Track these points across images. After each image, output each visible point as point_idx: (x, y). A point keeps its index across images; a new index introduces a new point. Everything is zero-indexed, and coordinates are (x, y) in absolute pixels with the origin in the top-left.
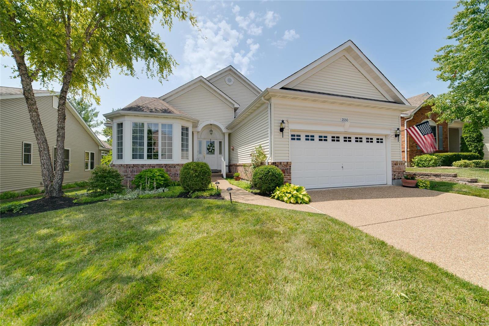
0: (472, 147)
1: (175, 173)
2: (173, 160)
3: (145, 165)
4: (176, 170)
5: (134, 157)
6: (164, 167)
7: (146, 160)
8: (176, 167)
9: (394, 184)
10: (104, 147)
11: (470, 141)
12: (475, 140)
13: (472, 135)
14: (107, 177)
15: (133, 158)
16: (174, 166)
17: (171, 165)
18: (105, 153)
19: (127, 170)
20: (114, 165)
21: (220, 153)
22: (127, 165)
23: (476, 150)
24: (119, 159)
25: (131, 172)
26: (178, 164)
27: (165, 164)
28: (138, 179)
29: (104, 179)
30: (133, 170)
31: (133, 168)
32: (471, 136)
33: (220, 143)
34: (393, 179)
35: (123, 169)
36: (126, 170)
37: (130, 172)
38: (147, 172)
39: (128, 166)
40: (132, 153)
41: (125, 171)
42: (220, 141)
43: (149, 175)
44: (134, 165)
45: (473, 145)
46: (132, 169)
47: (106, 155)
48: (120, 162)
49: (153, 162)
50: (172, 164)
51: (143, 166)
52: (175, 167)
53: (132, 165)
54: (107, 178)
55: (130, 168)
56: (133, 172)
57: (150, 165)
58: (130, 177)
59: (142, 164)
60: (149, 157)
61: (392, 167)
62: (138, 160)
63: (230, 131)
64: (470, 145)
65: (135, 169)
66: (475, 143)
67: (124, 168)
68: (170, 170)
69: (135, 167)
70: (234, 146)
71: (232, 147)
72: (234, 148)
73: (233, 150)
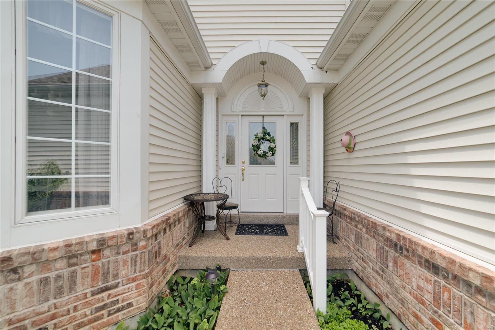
21: (294, 158)
33: (294, 126)
42: (294, 120)
63: (330, 79)
70: (354, 133)
71: (346, 139)
72: (358, 140)
73: (350, 149)
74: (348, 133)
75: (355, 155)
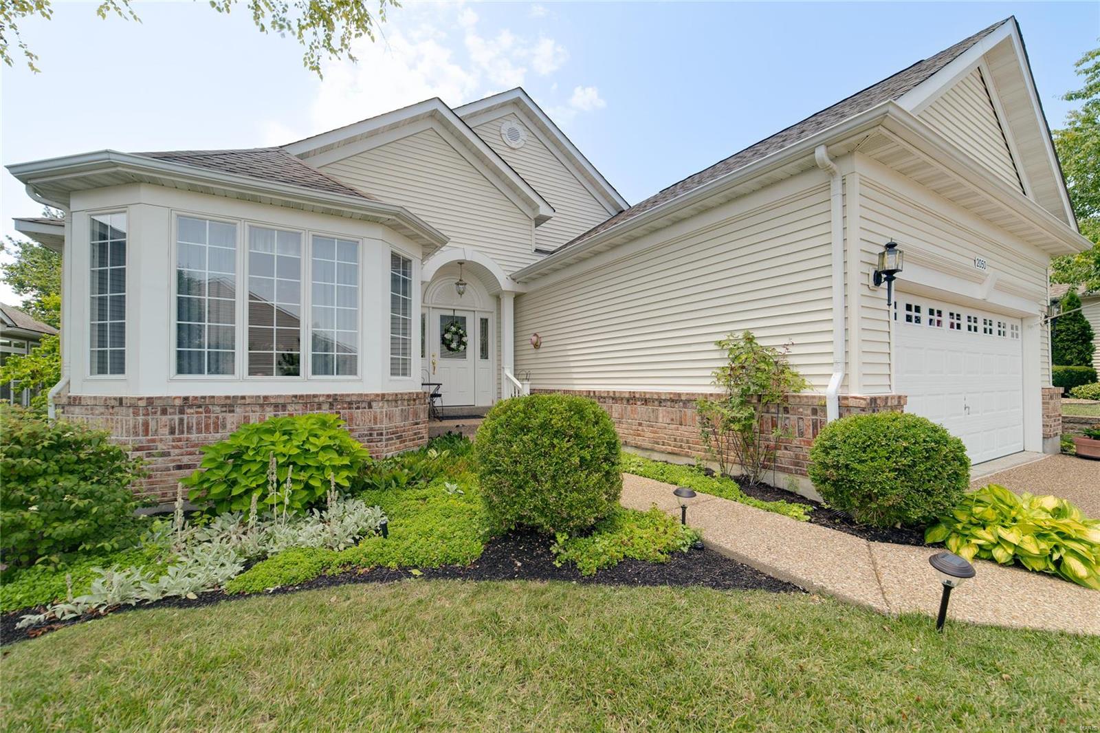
0: (1072, 353)
1: (371, 429)
2: (360, 380)
3: (243, 398)
4: (375, 418)
5: (186, 365)
6: (326, 406)
7: (244, 380)
8: (374, 404)
9: (1047, 450)
10: (9, 322)
11: (1067, 340)
12: (1078, 339)
13: (1071, 327)
14: (45, 473)
15: (180, 370)
16: (366, 402)
17: (354, 399)
18: (16, 345)
19: (152, 425)
20: (75, 401)
21: (484, 353)
22: (150, 401)
23: (1081, 359)
24: (102, 370)
25: (172, 432)
26: (383, 395)
27: (329, 396)
28: (220, 466)
29: (21, 491)
30: (181, 421)
31: (182, 412)
32: (1069, 329)
33: (484, 322)
34: (1044, 438)
35: (127, 418)
36: (146, 425)
37: (167, 430)
38: (271, 432)
39: (157, 403)
40: (174, 349)
41: (141, 429)
42: (485, 316)
43: (280, 448)
44: (186, 399)
45: (1074, 350)
46: (177, 417)
47: (20, 350)
48: (109, 386)
49: (277, 386)
50: (361, 395)
51: (230, 404)
52: (370, 407)
53: (178, 402)
54: (41, 482)
55: (164, 412)
56: (182, 432)
57: (266, 398)
58: (168, 454)
59: (227, 398)
60: (258, 366)
61: (1043, 403)
62: (206, 376)
64: (1066, 350)
65: (191, 416)
66: (1078, 344)
67: (136, 414)
68: (351, 419)
69: (191, 406)
70: (540, 335)
71: (534, 339)
72: (542, 340)
73: (537, 346)
74: (535, 335)
75: (541, 350)
